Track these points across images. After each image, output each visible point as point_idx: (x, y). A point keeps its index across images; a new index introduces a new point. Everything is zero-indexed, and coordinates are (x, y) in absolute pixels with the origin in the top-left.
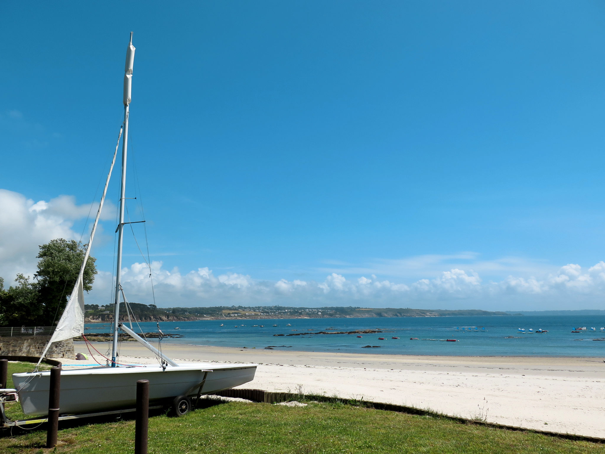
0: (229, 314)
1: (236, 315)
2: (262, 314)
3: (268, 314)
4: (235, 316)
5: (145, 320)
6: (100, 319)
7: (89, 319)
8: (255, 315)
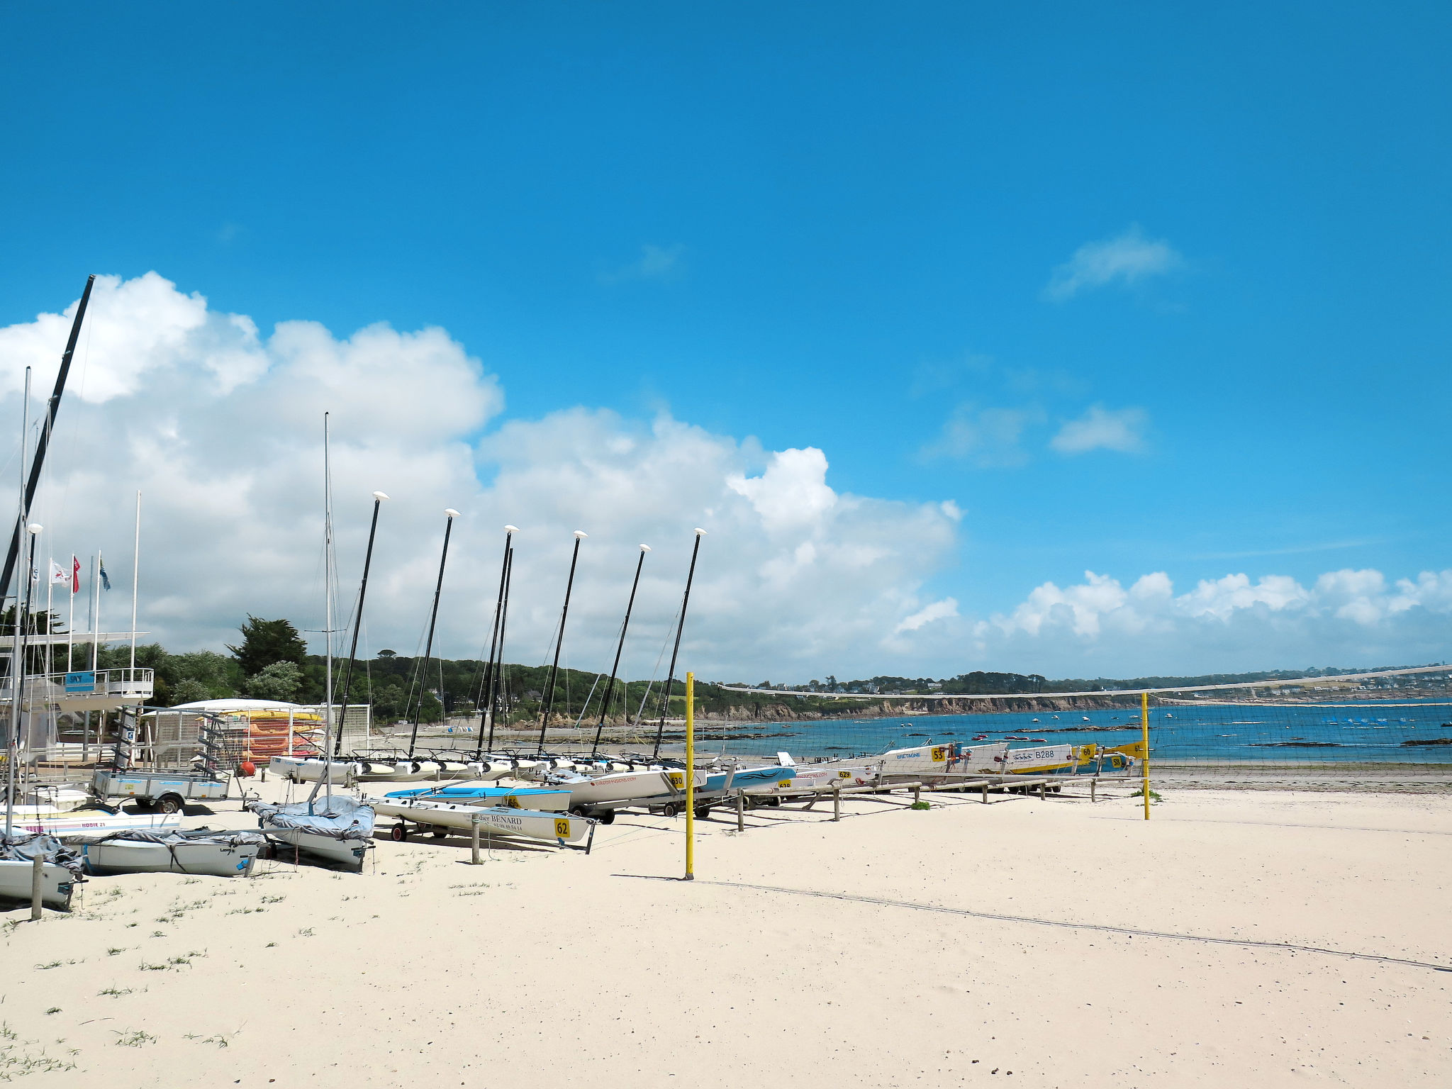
0: (1268, 689)
1: (1287, 692)
2: (1361, 687)
3: (1380, 687)
4: (1283, 694)
5: (1019, 708)
6: (925, 709)
7: (904, 708)
8: (1341, 690)
